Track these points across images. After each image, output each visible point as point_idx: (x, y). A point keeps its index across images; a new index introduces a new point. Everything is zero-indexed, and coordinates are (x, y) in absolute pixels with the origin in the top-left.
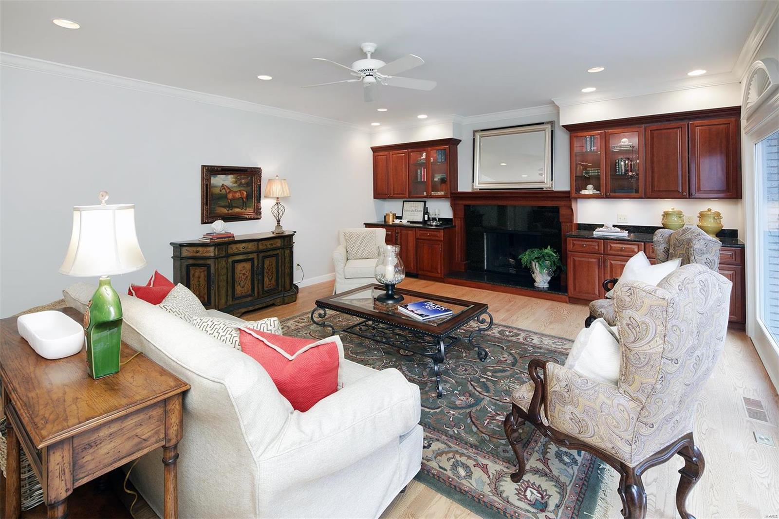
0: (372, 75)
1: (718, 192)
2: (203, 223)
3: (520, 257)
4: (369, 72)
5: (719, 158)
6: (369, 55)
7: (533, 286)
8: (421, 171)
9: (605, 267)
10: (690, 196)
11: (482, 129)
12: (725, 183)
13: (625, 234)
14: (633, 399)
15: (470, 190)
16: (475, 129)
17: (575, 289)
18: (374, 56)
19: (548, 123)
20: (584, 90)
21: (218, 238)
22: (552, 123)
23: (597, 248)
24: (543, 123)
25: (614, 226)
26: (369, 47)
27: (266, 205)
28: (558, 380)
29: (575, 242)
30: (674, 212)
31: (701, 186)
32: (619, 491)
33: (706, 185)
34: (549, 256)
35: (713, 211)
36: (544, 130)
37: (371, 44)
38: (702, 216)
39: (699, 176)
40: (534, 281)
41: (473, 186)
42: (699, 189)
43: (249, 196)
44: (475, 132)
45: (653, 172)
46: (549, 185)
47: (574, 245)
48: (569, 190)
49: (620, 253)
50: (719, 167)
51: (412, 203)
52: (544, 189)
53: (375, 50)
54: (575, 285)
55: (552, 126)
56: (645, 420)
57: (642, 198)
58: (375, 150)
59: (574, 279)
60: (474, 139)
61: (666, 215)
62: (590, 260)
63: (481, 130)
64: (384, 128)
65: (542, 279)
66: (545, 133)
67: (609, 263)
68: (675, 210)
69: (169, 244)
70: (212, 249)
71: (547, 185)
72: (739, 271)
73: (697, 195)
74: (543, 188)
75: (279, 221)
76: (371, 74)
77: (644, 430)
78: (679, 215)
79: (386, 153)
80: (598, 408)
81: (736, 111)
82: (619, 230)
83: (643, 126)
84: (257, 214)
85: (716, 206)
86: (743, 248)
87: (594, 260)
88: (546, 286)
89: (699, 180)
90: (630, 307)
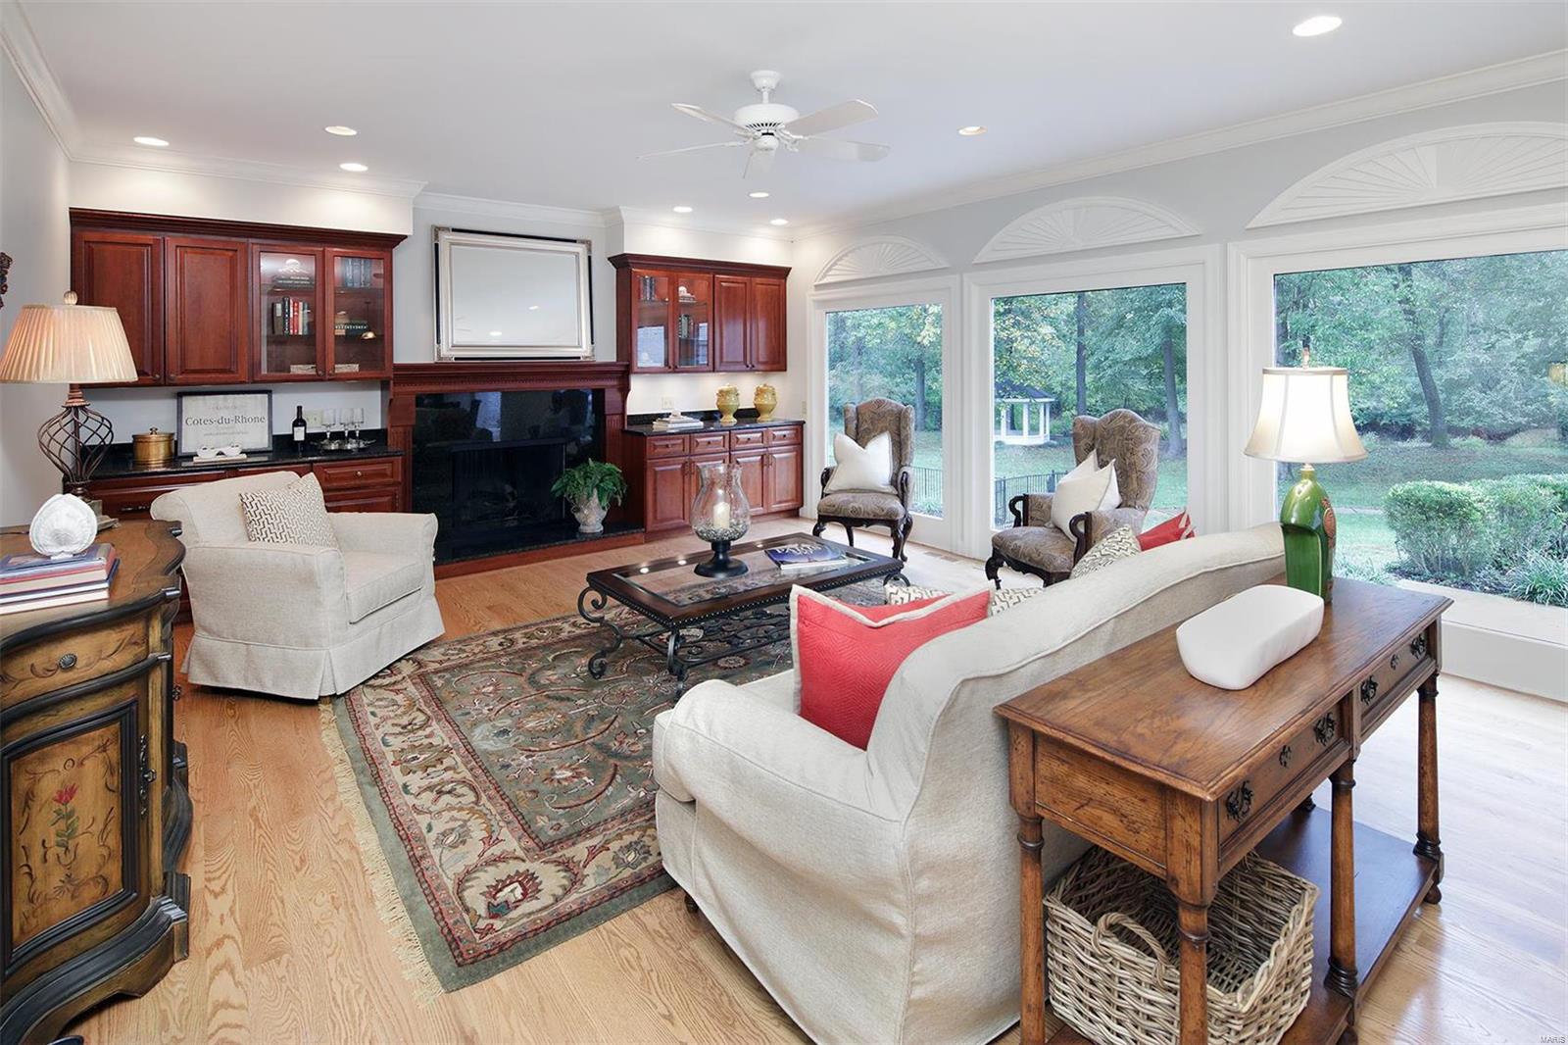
0: (772, 134)
4: (768, 129)
6: (766, 95)
7: (579, 533)
9: (689, 474)
10: (752, 369)
11: (455, 227)
12: (775, 353)
13: (701, 424)
15: (430, 361)
16: (439, 224)
17: (657, 517)
18: (777, 95)
19: (582, 242)
22: (589, 244)
23: (682, 448)
25: (683, 414)
26: (766, 79)
29: (656, 444)
30: (731, 390)
31: (760, 357)
35: (769, 386)
36: (577, 255)
37: (772, 73)
38: (760, 392)
39: (758, 345)
40: (580, 523)
41: (437, 350)
42: (758, 360)
44: (438, 229)
45: (721, 335)
46: (589, 353)
47: (655, 447)
48: (615, 361)
51: (221, 396)
52: (582, 359)
53: (778, 85)
54: (655, 513)
55: (589, 250)
59: (655, 501)
60: (436, 246)
61: (722, 393)
62: (674, 467)
65: (592, 518)
66: (579, 259)
67: (694, 469)
68: (731, 387)
71: (586, 353)
72: (799, 451)
74: (579, 358)
76: (770, 132)
78: (736, 393)
81: (784, 273)
82: (689, 418)
83: (713, 273)
86: (802, 425)
88: (599, 528)
89: (758, 350)
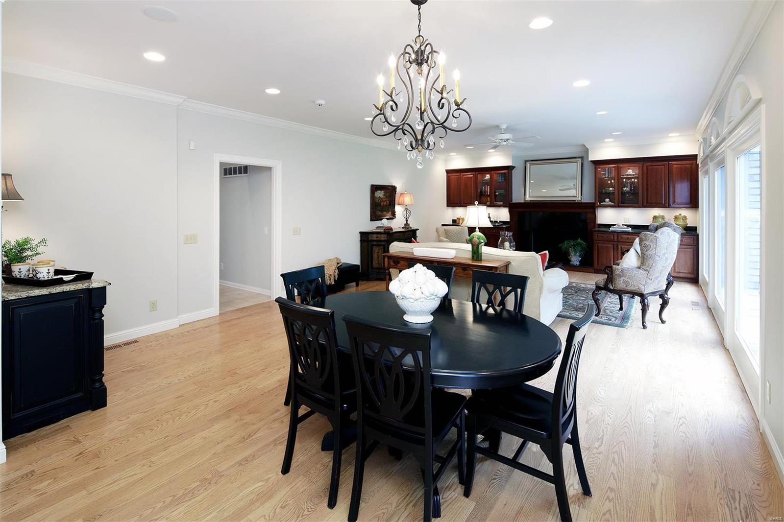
1: (686, 204)
2: (371, 220)
3: (560, 245)
5: (686, 184)
6: (503, 130)
7: (570, 264)
8: (485, 188)
9: (617, 249)
10: (669, 206)
11: (532, 159)
12: (689, 199)
13: (630, 229)
14: (645, 270)
15: (523, 202)
16: (527, 159)
17: (598, 264)
19: (579, 158)
20: (606, 140)
21: (387, 229)
22: (582, 158)
23: (612, 238)
24: (576, 158)
25: (623, 225)
26: (503, 127)
27: (398, 209)
28: (618, 270)
29: (598, 235)
30: (660, 216)
31: (676, 200)
32: (640, 302)
33: (678, 200)
34: (580, 244)
35: (682, 215)
36: (577, 162)
38: (676, 218)
39: (674, 194)
40: (570, 261)
41: (525, 198)
42: (674, 202)
43: (390, 204)
44: (526, 161)
45: (647, 191)
46: (579, 199)
47: (598, 236)
48: (594, 202)
49: (627, 241)
50: (686, 189)
54: (598, 262)
55: (582, 160)
56: (649, 277)
57: (640, 207)
58: (448, 172)
59: (598, 257)
60: (525, 167)
61: (655, 218)
62: (608, 245)
63: (532, 161)
64: (458, 157)
65: (575, 260)
66: (577, 164)
67: (620, 248)
68: (660, 214)
69: (358, 232)
70: (383, 236)
71: (578, 199)
72: (695, 249)
73: (673, 206)
74: (575, 201)
75: (407, 221)
77: (649, 281)
78: (663, 217)
79: (458, 174)
80: (633, 275)
81: (695, 157)
82: (626, 227)
83: (642, 163)
84: (394, 215)
85: (684, 212)
86: (698, 236)
87: (610, 245)
88: (578, 263)
89: (674, 197)
90: (645, 241)
